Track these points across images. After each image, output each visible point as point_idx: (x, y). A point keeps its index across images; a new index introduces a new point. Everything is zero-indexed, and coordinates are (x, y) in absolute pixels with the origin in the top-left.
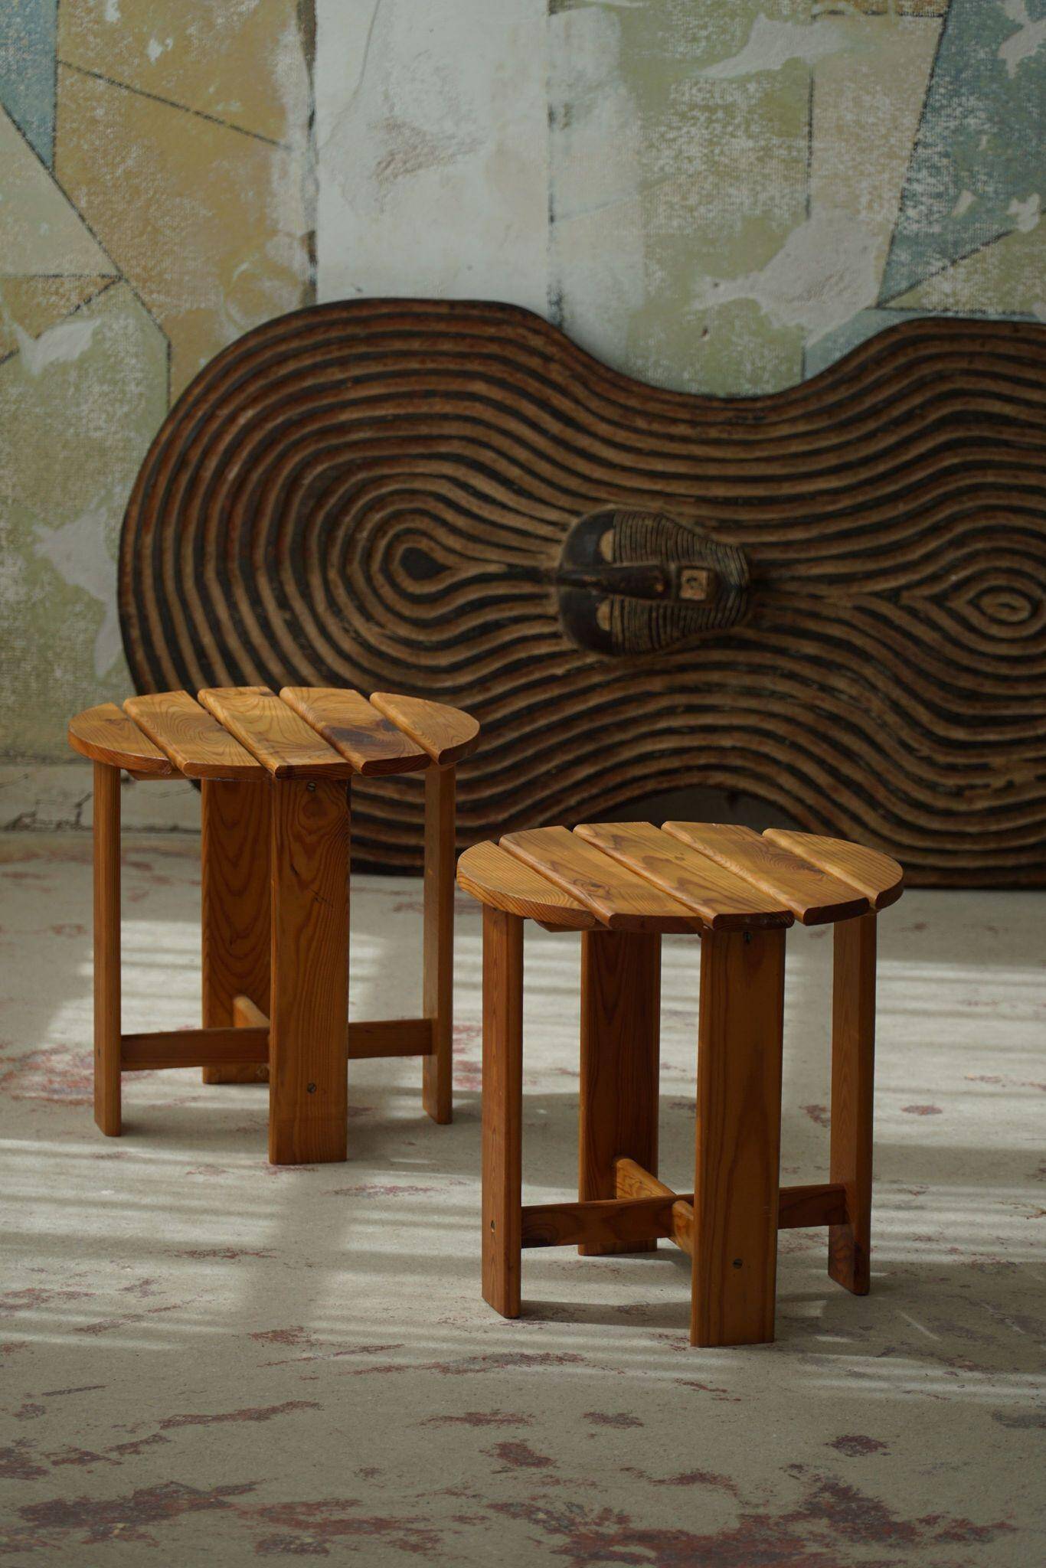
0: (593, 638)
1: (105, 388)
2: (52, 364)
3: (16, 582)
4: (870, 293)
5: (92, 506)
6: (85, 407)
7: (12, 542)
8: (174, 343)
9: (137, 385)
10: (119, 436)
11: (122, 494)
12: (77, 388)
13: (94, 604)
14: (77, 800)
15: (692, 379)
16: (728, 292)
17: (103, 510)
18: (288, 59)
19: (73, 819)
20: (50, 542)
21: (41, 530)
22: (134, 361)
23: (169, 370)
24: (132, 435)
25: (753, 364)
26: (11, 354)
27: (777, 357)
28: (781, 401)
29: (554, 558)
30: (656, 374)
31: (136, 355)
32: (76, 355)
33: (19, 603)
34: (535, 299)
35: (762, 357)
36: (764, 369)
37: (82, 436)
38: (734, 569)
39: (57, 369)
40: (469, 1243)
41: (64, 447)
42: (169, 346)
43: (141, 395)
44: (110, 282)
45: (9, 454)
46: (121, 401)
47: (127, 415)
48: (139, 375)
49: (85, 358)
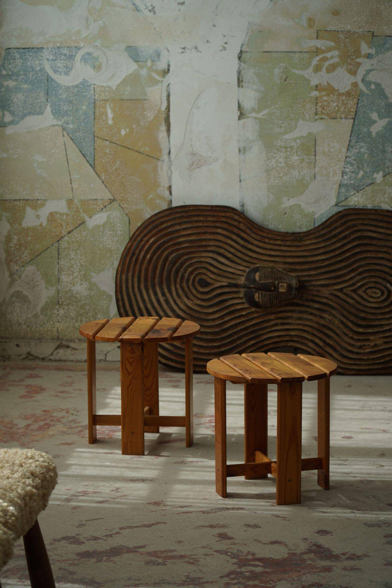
0: (253, 303)
1: (111, 232)
2: (95, 225)
3: (86, 290)
4: (333, 202)
5: (108, 267)
6: (105, 238)
7: (85, 278)
8: (131, 219)
9: (120, 231)
10: (115, 247)
11: (116, 263)
12: (103, 232)
13: (109, 296)
14: (105, 353)
15: (282, 228)
16: (292, 202)
17: (111, 268)
18: (162, 134)
19: (104, 358)
20: (96, 278)
21: (93, 274)
22: (119, 224)
23: (129, 227)
24: (119, 246)
25: (300, 223)
26: (83, 223)
27: (307, 221)
28: (308, 234)
29: (242, 280)
30: (271, 227)
31: (120, 223)
32: (102, 223)
33: (87, 296)
34: (236, 205)
35: (302, 221)
36: (303, 224)
37: (104, 247)
38: (294, 283)
39: (97, 227)
40: (212, 476)
41: (99, 250)
42: (129, 220)
43: (121, 234)
44: (112, 201)
45: (83, 252)
46: (116, 236)
47: (117, 240)
48: (121, 229)
49: (105, 224)
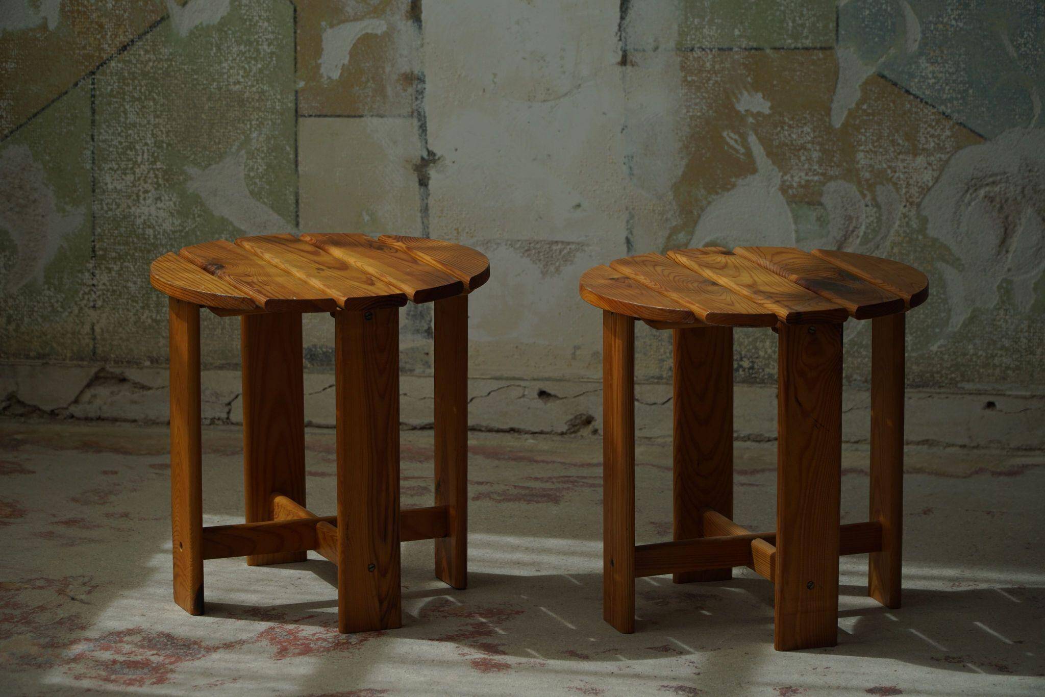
1: (242, 48)
2: (196, 27)
3: (172, 215)
5: (233, 150)
6: (225, 65)
7: (167, 180)
8: (298, 8)
9: (269, 45)
10: (254, 89)
11: (259, 139)
12: (219, 49)
13: (238, 233)
14: (227, 400)
17: (243, 152)
19: (224, 415)
20: (199, 182)
21: (192, 170)
22: (266, 24)
23: (295, 32)
24: (266, 88)
25: (794, 21)
26: (162, 19)
27: (814, 15)
31: (268, 20)
32: (216, 20)
33: (174, 232)
35: (802, 15)
36: (803, 26)
37: (224, 88)
39: (202, 31)
41: (209, 99)
42: (295, 11)
43: (272, 53)
45: (162, 105)
46: (255, 59)
47: (261, 71)
48: (271, 36)
49: (224, 23)
